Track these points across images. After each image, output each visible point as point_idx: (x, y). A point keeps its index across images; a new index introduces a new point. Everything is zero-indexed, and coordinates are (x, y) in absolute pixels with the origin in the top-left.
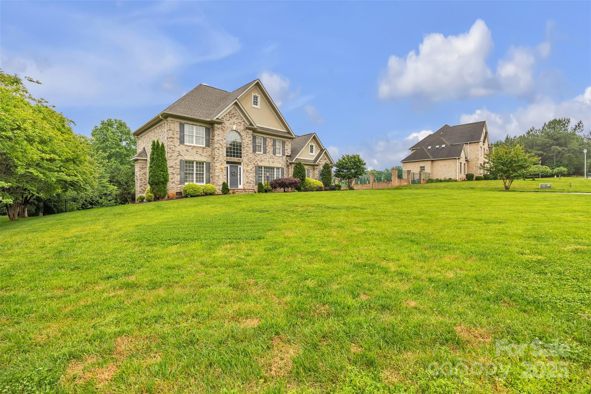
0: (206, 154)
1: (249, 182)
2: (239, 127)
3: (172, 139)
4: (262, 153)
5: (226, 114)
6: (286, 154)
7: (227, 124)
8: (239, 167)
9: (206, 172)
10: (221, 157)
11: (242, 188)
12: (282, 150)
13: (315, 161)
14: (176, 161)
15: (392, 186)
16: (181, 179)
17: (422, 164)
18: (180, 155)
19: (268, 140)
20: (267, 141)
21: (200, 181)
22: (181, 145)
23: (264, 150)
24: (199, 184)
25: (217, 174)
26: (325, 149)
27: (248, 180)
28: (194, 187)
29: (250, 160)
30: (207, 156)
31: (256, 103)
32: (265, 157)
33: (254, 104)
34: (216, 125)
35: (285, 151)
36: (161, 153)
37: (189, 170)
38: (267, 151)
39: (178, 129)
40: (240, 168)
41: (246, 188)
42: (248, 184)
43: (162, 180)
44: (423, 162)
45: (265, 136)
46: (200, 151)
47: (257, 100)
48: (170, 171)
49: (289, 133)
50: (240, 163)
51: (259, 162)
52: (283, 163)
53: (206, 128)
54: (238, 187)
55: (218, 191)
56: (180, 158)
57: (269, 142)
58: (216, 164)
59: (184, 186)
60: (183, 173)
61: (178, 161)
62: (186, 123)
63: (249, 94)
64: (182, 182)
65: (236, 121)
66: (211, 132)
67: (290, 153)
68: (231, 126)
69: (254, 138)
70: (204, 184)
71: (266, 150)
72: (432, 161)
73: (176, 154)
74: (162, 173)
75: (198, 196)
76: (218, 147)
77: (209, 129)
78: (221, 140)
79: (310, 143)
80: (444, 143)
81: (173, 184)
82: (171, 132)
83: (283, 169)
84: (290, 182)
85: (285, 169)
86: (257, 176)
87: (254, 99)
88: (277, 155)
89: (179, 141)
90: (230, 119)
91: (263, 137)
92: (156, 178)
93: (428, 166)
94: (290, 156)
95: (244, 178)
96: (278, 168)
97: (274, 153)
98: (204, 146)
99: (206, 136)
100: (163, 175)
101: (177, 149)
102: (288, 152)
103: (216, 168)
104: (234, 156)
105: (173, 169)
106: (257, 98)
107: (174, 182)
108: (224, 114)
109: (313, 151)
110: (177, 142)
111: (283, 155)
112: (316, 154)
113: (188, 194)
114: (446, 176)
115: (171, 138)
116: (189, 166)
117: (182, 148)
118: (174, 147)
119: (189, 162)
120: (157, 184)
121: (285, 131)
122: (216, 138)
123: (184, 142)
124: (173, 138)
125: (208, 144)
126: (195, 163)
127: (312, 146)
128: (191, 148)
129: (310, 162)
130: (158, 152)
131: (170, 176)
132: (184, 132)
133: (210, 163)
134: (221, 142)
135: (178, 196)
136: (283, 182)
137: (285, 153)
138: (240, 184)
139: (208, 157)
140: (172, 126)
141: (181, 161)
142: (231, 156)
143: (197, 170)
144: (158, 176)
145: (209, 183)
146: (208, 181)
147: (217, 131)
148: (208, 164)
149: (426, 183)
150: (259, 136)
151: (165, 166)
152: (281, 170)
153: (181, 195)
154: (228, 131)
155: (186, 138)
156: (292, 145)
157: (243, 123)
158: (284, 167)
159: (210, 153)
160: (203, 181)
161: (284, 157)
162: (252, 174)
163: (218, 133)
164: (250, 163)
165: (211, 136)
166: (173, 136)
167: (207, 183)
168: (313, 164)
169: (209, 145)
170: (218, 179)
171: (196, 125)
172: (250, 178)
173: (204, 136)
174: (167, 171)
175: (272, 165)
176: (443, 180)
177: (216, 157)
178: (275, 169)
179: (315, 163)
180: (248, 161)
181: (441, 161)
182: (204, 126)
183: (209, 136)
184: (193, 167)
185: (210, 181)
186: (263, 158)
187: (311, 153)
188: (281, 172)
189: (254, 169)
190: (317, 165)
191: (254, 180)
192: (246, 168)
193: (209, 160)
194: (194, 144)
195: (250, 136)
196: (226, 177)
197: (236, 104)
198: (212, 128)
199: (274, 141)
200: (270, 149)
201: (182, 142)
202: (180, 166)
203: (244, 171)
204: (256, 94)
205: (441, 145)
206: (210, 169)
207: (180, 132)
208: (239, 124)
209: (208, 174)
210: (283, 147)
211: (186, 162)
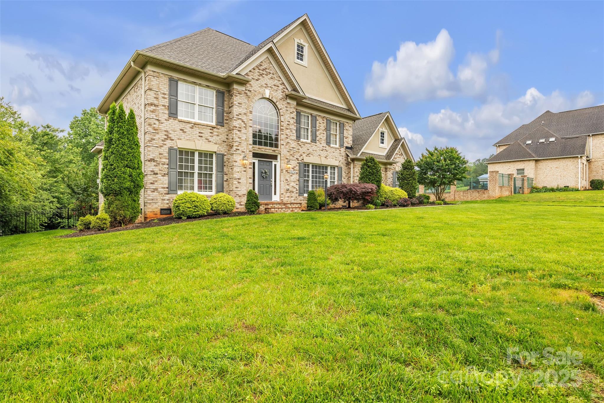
0: (218, 138)
1: (291, 189)
2: (274, 94)
3: (153, 108)
4: (309, 141)
5: (254, 69)
6: (346, 145)
7: (254, 85)
8: (274, 163)
9: (217, 171)
10: (244, 144)
11: (279, 200)
12: (340, 138)
13: (389, 156)
14: (161, 150)
15: (489, 197)
16: (170, 183)
17: (520, 166)
18: (168, 137)
19: (320, 120)
20: (318, 122)
21: (206, 188)
22: (172, 120)
23: (312, 135)
24: (203, 193)
25: (236, 176)
26: (402, 139)
27: (288, 187)
28: (193, 199)
29: (292, 152)
30: (219, 142)
31: (300, 56)
32: (314, 148)
33: (298, 58)
34: (235, 86)
35: (345, 139)
36: (128, 130)
37: (187, 167)
38: (317, 139)
39: (165, 88)
40: (275, 165)
41: (286, 200)
42: (288, 194)
43: (128, 184)
44: (522, 162)
45: (315, 113)
46: (207, 132)
47: (302, 52)
48: (147, 168)
49: (350, 110)
50: (275, 157)
51: (304, 155)
52: (341, 158)
53: (218, 92)
54: (271, 198)
55: (238, 206)
56: (169, 143)
57: (321, 124)
58: (236, 158)
59: (175, 197)
60: (174, 173)
61: (165, 150)
62: (180, 79)
63: (289, 38)
64: (171, 190)
65: (271, 83)
66: (226, 99)
67: (351, 142)
68: (261, 90)
69: (299, 114)
70: (213, 193)
71: (316, 136)
72: (536, 161)
73: (162, 136)
74: (128, 170)
75: (201, 217)
76: (238, 126)
77: (223, 93)
78: (245, 114)
79: (382, 128)
80: (552, 136)
81: (156, 193)
82: (151, 94)
83: (340, 169)
84: (364, 190)
85: (344, 168)
86: (302, 180)
87: (298, 50)
88: (332, 145)
89: (167, 112)
90: (261, 78)
91: (311, 115)
92: (116, 180)
93: (529, 168)
94: (351, 148)
95: (282, 183)
96: (333, 167)
97: (328, 143)
98: (214, 124)
99: (217, 105)
100: (130, 176)
101: (163, 127)
102: (349, 142)
103: (235, 164)
104: (266, 144)
105: (155, 163)
106: (302, 48)
107: (156, 189)
108: (250, 68)
109: (384, 141)
110: (163, 114)
111: (341, 145)
112: (388, 146)
113: (181, 214)
114: (559, 183)
115: (152, 104)
116: (187, 161)
117: (172, 125)
118: (157, 122)
119: (187, 153)
120: (117, 194)
121: (344, 106)
122: (236, 110)
123: (176, 114)
124: (155, 105)
125: (221, 122)
126: (196, 154)
127: (383, 134)
128: (190, 125)
129: (381, 159)
130: (121, 127)
131: (148, 179)
132: (177, 96)
133: (223, 155)
134: (244, 118)
135: (165, 216)
136: (351, 191)
137: (343, 143)
138: (275, 194)
139: (220, 144)
140: (154, 82)
141: (171, 149)
142: (260, 144)
143: (200, 168)
144: (119, 177)
145: (223, 191)
146: (220, 189)
147: (238, 98)
148: (221, 157)
149: (530, 193)
150: (305, 112)
151: (136, 157)
152: (338, 170)
153: (171, 213)
154: (257, 98)
155: (181, 107)
156: (353, 130)
157: (281, 87)
158: (342, 166)
159: (223, 137)
160: (211, 188)
161: (343, 150)
162: (294, 176)
163: (240, 101)
164: (291, 158)
165: (226, 106)
166: (156, 102)
167: (218, 192)
168: (385, 161)
169: (223, 123)
170: (238, 185)
171: (200, 85)
172: (292, 184)
173: (214, 106)
174: (139, 168)
175: (324, 162)
176: (555, 188)
177: (235, 144)
178: (329, 168)
179: (389, 159)
180: (288, 154)
181: (550, 161)
182: (214, 88)
183: (223, 106)
184: (193, 161)
185: (223, 187)
186: (311, 150)
187: (382, 145)
188: (338, 173)
189: (297, 168)
190: (391, 164)
191: (297, 187)
192: (284, 166)
193: (222, 150)
194: (196, 120)
195: (292, 110)
196: (251, 181)
197: (270, 51)
198: (229, 91)
199: (329, 122)
200: (321, 135)
201: (173, 113)
202: (170, 159)
203: (282, 170)
204: (302, 42)
205: (547, 137)
206: (223, 166)
207: (170, 95)
208: (276, 88)
209: (220, 174)
210: (342, 132)
211: (181, 152)
